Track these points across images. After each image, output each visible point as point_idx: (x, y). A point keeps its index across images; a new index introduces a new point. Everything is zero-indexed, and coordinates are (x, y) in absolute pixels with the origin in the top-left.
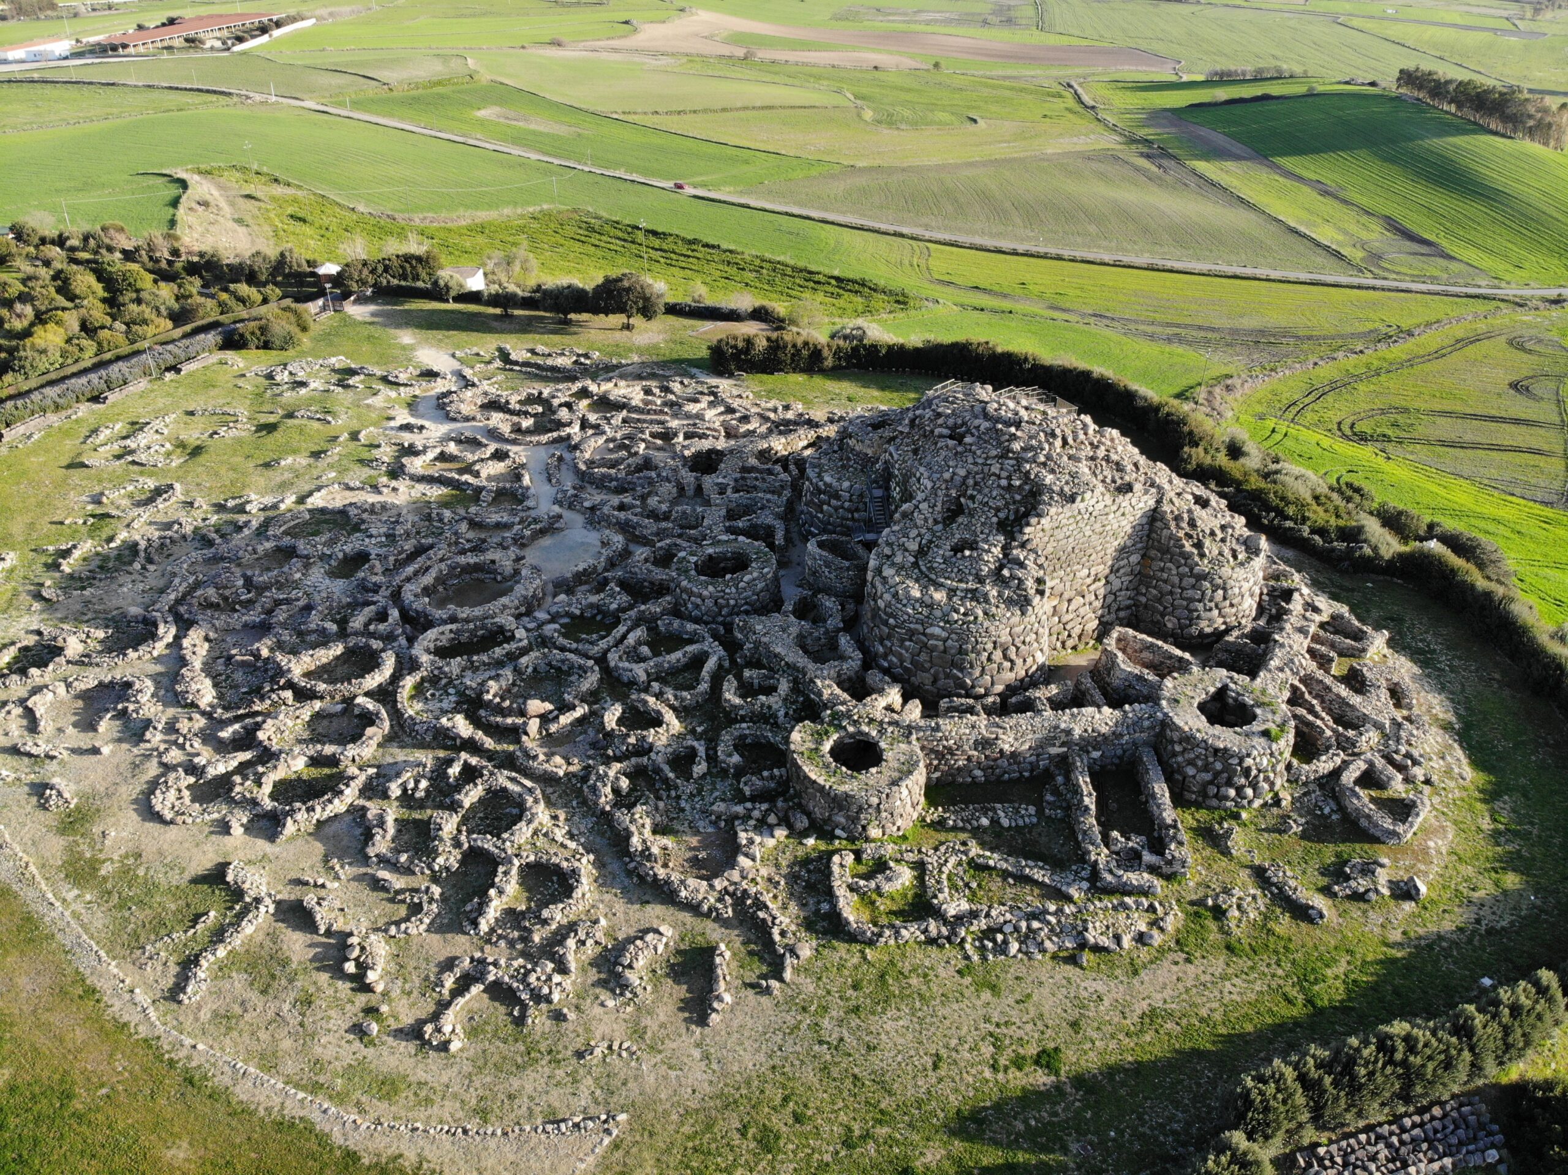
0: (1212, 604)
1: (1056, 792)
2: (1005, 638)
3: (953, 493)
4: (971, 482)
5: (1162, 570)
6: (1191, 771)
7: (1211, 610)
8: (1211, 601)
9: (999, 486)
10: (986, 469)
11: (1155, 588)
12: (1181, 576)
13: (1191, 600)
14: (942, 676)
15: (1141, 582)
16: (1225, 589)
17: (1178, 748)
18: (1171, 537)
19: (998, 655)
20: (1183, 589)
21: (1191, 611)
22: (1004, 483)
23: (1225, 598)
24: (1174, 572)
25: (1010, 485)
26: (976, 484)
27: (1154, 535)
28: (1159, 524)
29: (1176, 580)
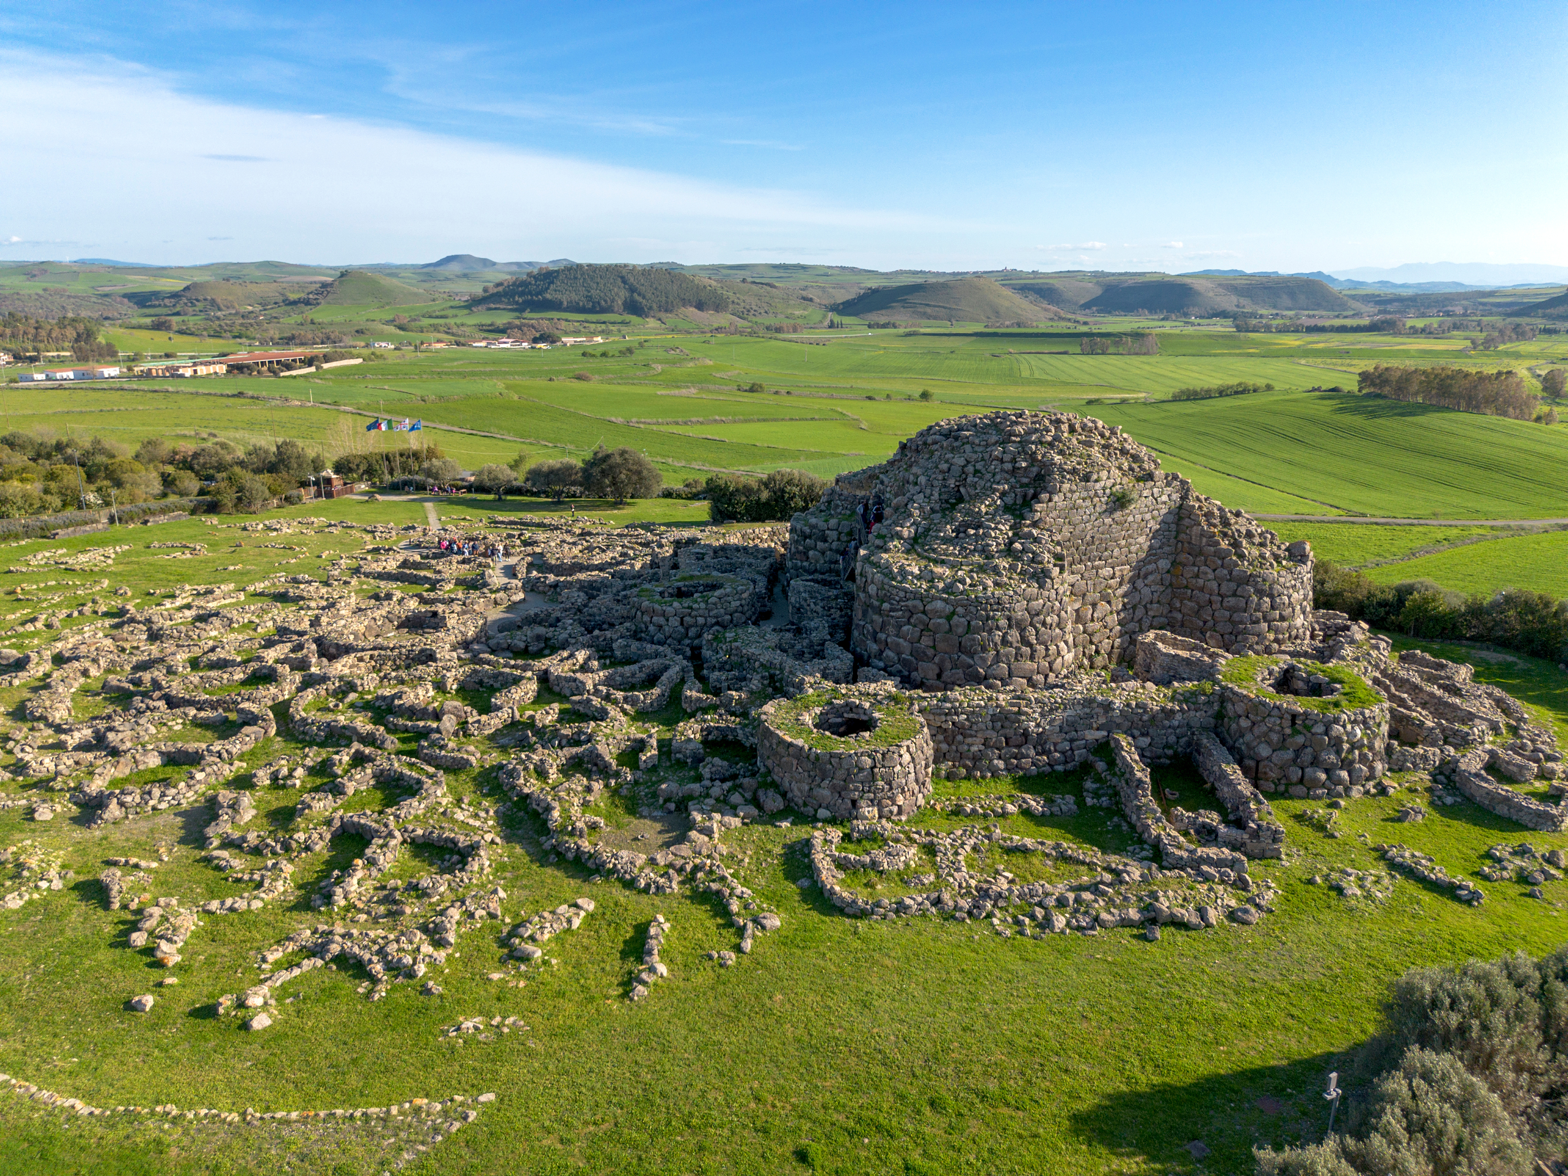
0: (1260, 615)
1: (1098, 779)
2: (1020, 613)
3: (952, 483)
4: (970, 469)
5: (1197, 576)
6: (1264, 751)
7: (1257, 622)
8: (1257, 610)
9: (1002, 470)
10: (986, 456)
11: (1191, 598)
12: (1219, 581)
13: (1233, 610)
14: (948, 665)
15: (1174, 596)
16: (1272, 596)
17: (1244, 723)
18: (1203, 534)
19: (1014, 635)
20: (1222, 596)
21: (1234, 623)
22: (1008, 466)
23: (1273, 608)
24: (1211, 576)
25: (1015, 469)
26: (976, 472)
27: (1182, 536)
28: (1186, 522)
29: (1214, 585)
